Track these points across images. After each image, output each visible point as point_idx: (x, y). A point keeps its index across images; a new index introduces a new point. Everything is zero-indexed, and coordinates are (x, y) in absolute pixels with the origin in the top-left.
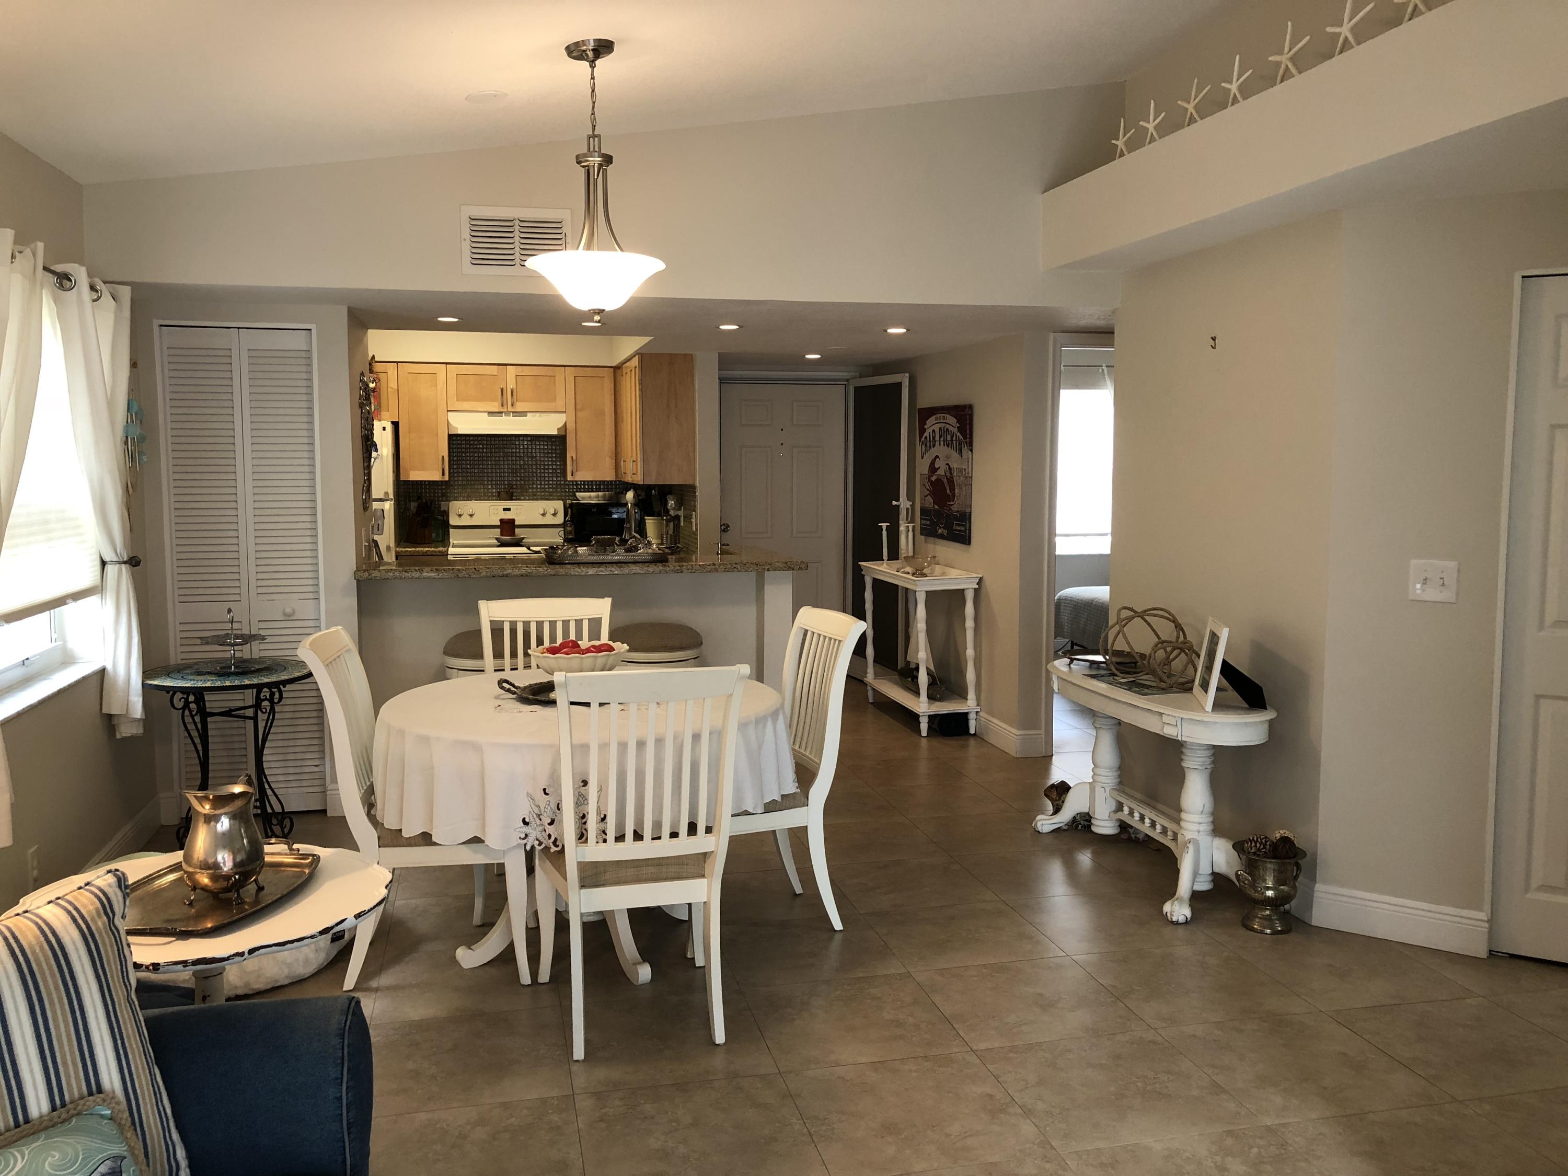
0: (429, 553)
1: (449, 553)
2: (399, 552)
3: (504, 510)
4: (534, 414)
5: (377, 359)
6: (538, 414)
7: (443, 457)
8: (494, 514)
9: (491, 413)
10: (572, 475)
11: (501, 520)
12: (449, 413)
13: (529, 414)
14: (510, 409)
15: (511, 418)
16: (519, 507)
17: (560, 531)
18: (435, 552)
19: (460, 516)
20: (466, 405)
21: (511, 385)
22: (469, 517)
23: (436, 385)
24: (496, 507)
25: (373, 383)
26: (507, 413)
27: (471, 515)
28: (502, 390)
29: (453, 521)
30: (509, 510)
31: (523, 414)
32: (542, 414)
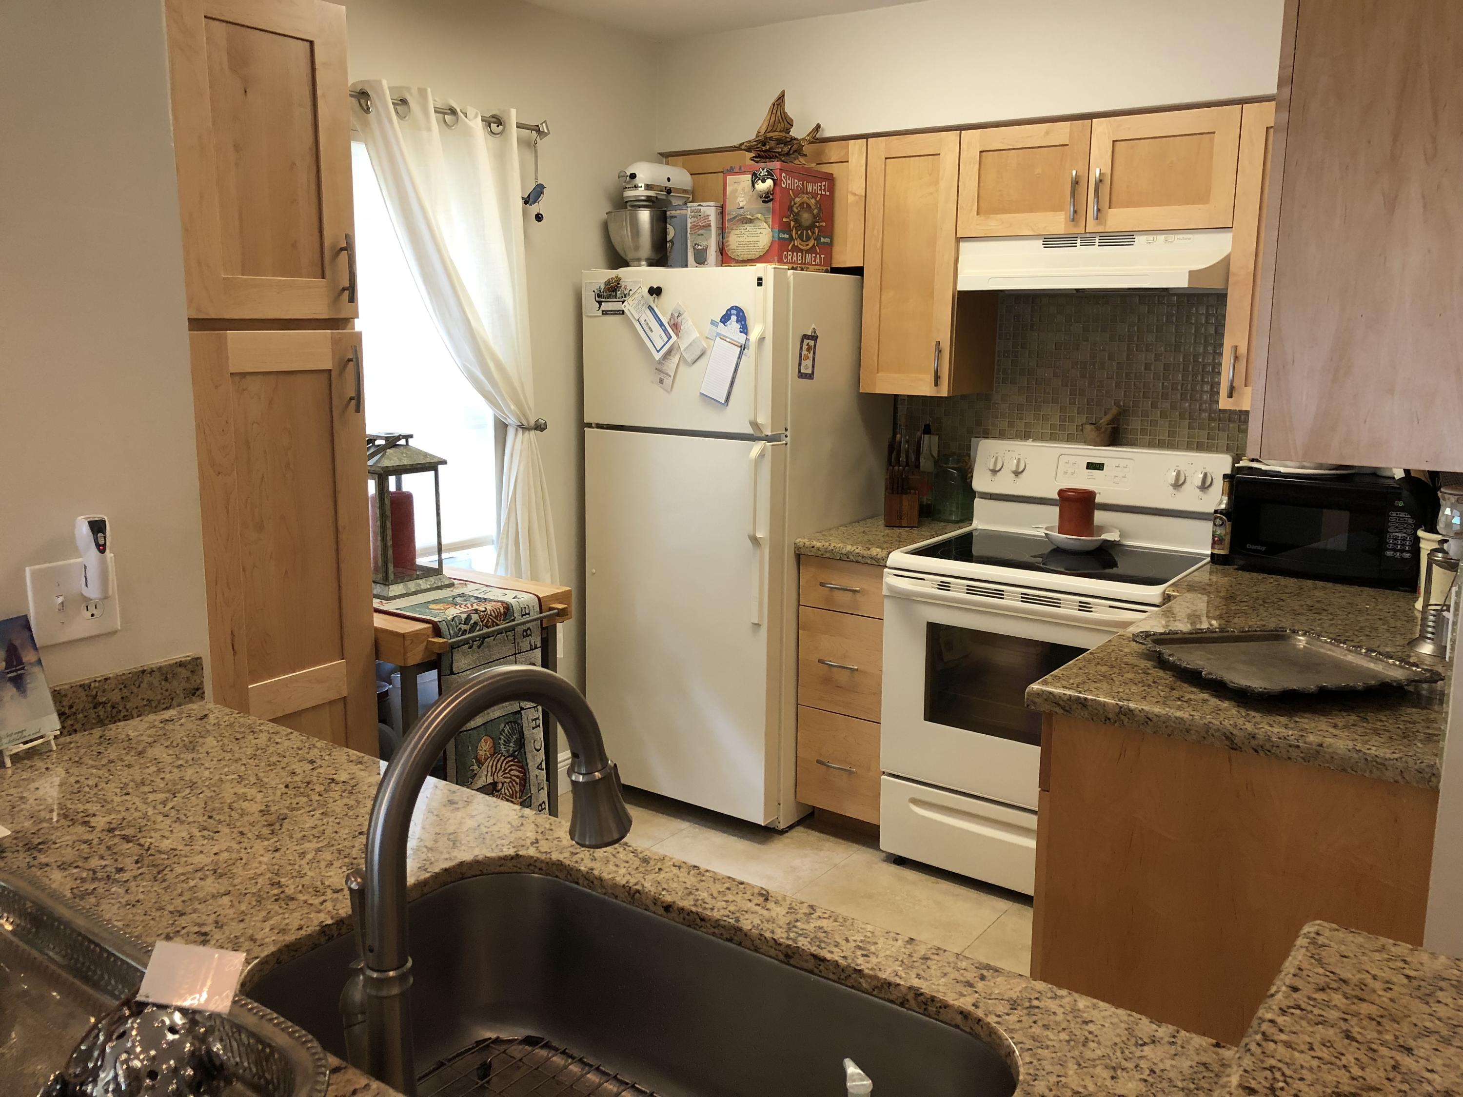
0: (851, 557)
1: (888, 564)
2: (799, 548)
3: (1091, 466)
4: (1151, 238)
5: (828, 133)
6: (1161, 238)
7: (938, 343)
8: (1066, 473)
9: (1051, 241)
10: (1230, 396)
11: (1061, 492)
12: (963, 245)
13: (1140, 239)
14: (1092, 226)
15: (1095, 250)
16: (1122, 463)
17: (1207, 528)
18: (863, 557)
19: (994, 472)
20: (994, 224)
21: (1099, 166)
22: (1013, 475)
23: (936, 183)
24: (1072, 459)
25: (764, 181)
26: (1088, 240)
27: (1017, 473)
28: (1076, 183)
29: (980, 482)
30: (1099, 467)
31: (1125, 238)
32: (1171, 237)
